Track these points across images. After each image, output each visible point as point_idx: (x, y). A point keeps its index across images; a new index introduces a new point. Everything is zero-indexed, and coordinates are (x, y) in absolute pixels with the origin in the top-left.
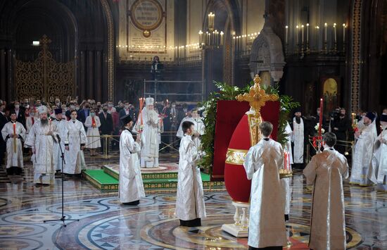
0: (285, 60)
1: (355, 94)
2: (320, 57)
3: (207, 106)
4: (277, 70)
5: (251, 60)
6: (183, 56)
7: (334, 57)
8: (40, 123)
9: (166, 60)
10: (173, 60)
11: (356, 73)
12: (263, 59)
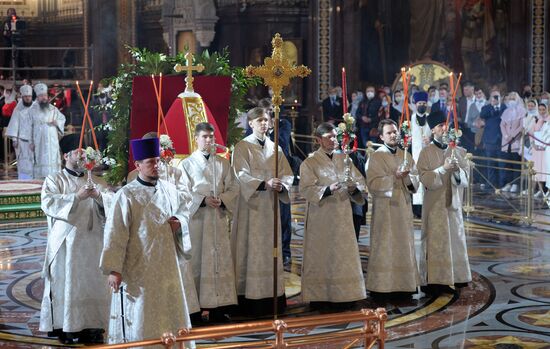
0: (217, 14)
1: (324, 64)
2: (270, 9)
3: (117, 86)
4: (205, 28)
5: (163, 14)
6: (52, 8)
7: (291, 10)
8: (38, 106)
9: (25, 15)
10: (36, 15)
11: (324, 33)
12: (183, 12)
